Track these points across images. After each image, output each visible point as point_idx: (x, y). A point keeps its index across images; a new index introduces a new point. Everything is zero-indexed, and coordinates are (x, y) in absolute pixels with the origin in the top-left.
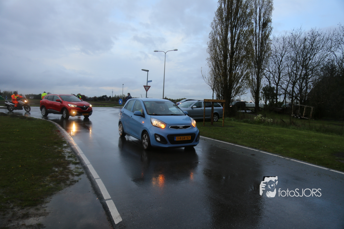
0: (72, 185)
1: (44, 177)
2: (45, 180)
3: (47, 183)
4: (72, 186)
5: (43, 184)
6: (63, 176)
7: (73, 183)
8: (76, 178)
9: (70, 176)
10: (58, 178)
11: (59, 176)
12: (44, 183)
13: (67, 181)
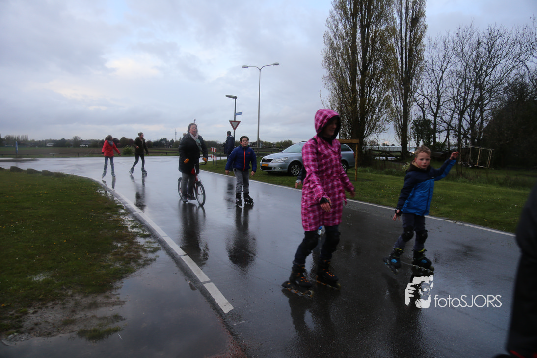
0: (148, 264)
1: (104, 255)
2: (106, 259)
3: (110, 263)
4: (148, 266)
5: (104, 264)
6: (132, 253)
7: (148, 262)
8: (151, 256)
9: (142, 253)
10: (125, 255)
11: (124, 253)
12: (106, 262)
13: (139, 260)
